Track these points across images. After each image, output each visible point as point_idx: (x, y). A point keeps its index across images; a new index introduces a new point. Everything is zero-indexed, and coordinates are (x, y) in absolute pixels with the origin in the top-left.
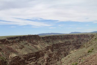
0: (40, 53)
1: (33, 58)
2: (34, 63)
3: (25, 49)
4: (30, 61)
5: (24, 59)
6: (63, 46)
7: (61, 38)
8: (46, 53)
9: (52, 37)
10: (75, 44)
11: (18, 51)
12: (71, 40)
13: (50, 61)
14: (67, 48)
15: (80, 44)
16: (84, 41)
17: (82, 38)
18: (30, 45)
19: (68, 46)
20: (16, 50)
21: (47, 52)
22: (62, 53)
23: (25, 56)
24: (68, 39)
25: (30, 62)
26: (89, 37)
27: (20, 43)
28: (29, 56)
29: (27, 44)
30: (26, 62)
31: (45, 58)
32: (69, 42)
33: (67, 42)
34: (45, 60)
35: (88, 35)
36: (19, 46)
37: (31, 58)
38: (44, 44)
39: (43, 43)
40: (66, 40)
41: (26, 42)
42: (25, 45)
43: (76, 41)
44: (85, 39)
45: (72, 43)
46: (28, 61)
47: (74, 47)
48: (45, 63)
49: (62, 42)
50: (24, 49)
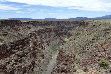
0: (25, 40)
1: (19, 46)
2: (21, 52)
3: (10, 36)
4: (17, 49)
5: (11, 48)
6: (44, 33)
7: (41, 24)
9: (32, 22)
10: (56, 32)
11: (2, 38)
12: (52, 27)
13: (36, 49)
14: (48, 35)
15: (61, 32)
16: (64, 28)
17: (63, 25)
18: (13, 31)
19: (49, 33)
21: (31, 39)
22: (44, 41)
23: (11, 44)
24: (48, 25)
25: (17, 51)
26: (70, 23)
27: (3, 28)
28: (15, 44)
29: (10, 30)
30: (13, 51)
31: (31, 47)
32: (50, 29)
33: (48, 29)
34: (31, 49)
35: (69, 22)
36: (2, 32)
37: (17, 47)
39: (25, 30)
40: (47, 27)
41: (9, 27)
42: (8, 31)
43: (57, 28)
44: (66, 26)
45: (53, 30)
46: (15, 50)
47: (55, 34)
48: (32, 51)
49: (43, 29)
50: (8, 36)
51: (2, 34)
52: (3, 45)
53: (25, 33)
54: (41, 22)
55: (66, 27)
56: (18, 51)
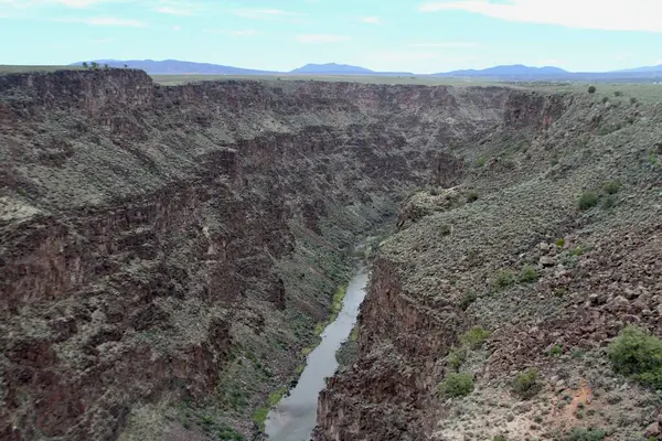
0: (177, 196)
1: (139, 230)
2: (147, 264)
3: (80, 167)
4: (121, 250)
5: (85, 239)
6: (292, 154)
7: (275, 97)
8: (208, 197)
9: (218, 88)
10: (363, 149)
11: (36, 180)
12: (341, 120)
14: (318, 169)
15: (395, 151)
16: (418, 129)
17: (407, 110)
18: (105, 141)
19: (322, 155)
20: (23, 169)
21: (211, 192)
22: (291, 201)
23: (91, 214)
24: (319, 109)
25: (121, 256)
26: (453, 101)
27: (40, 119)
29: (85, 130)
31: (207, 235)
32: (328, 129)
33: (317, 129)
34: (211, 250)
36: (37, 145)
37: (125, 234)
38: (184, 135)
39: (179, 132)
41: (78, 115)
42: (72, 137)
43: (372, 128)
44: (428, 117)
45: (345, 137)
47: (358, 165)
48: (211, 265)
49: (285, 130)
50: (74, 167)
51: (36, 151)
52: (38, 219)
53: (178, 150)
54: (277, 91)
55: (426, 125)
56: (127, 262)
